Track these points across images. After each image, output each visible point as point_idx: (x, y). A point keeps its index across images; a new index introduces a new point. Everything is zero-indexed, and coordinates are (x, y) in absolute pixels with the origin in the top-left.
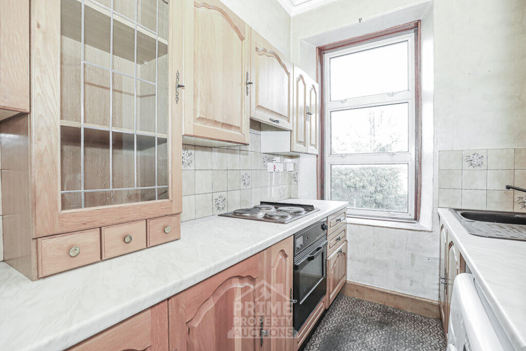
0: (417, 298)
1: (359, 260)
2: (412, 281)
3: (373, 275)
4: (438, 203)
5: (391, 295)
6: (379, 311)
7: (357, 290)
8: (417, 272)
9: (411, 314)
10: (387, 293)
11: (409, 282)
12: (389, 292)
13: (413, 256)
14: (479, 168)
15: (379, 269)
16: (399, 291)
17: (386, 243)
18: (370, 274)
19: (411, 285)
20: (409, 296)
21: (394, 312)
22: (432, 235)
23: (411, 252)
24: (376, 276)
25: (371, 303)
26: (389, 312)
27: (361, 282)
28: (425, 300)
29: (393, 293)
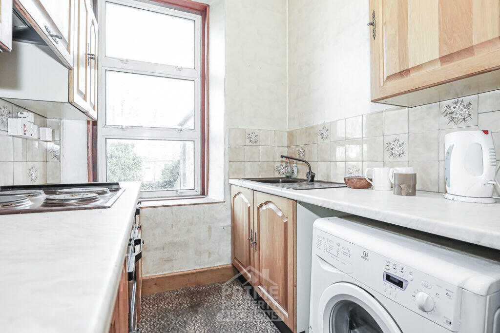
0: (215, 268)
1: (156, 248)
2: (210, 253)
3: (173, 260)
4: (229, 175)
5: (193, 274)
6: (185, 297)
7: (155, 284)
8: (213, 243)
9: (211, 285)
10: (188, 274)
11: (207, 255)
12: (190, 272)
13: (210, 228)
14: (255, 144)
15: (179, 251)
16: (199, 267)
17: (185, 221)
18: (169, 260)
19: (209, 257)
20: (208, 269)
21: (197, 291)
22: (225, 205)
23: (207, 226)
24: (176, 260)
25: (173, 292)
26: (194, 293)
27: (160, 274)
28: (221, 267)
29: (194, 271)
